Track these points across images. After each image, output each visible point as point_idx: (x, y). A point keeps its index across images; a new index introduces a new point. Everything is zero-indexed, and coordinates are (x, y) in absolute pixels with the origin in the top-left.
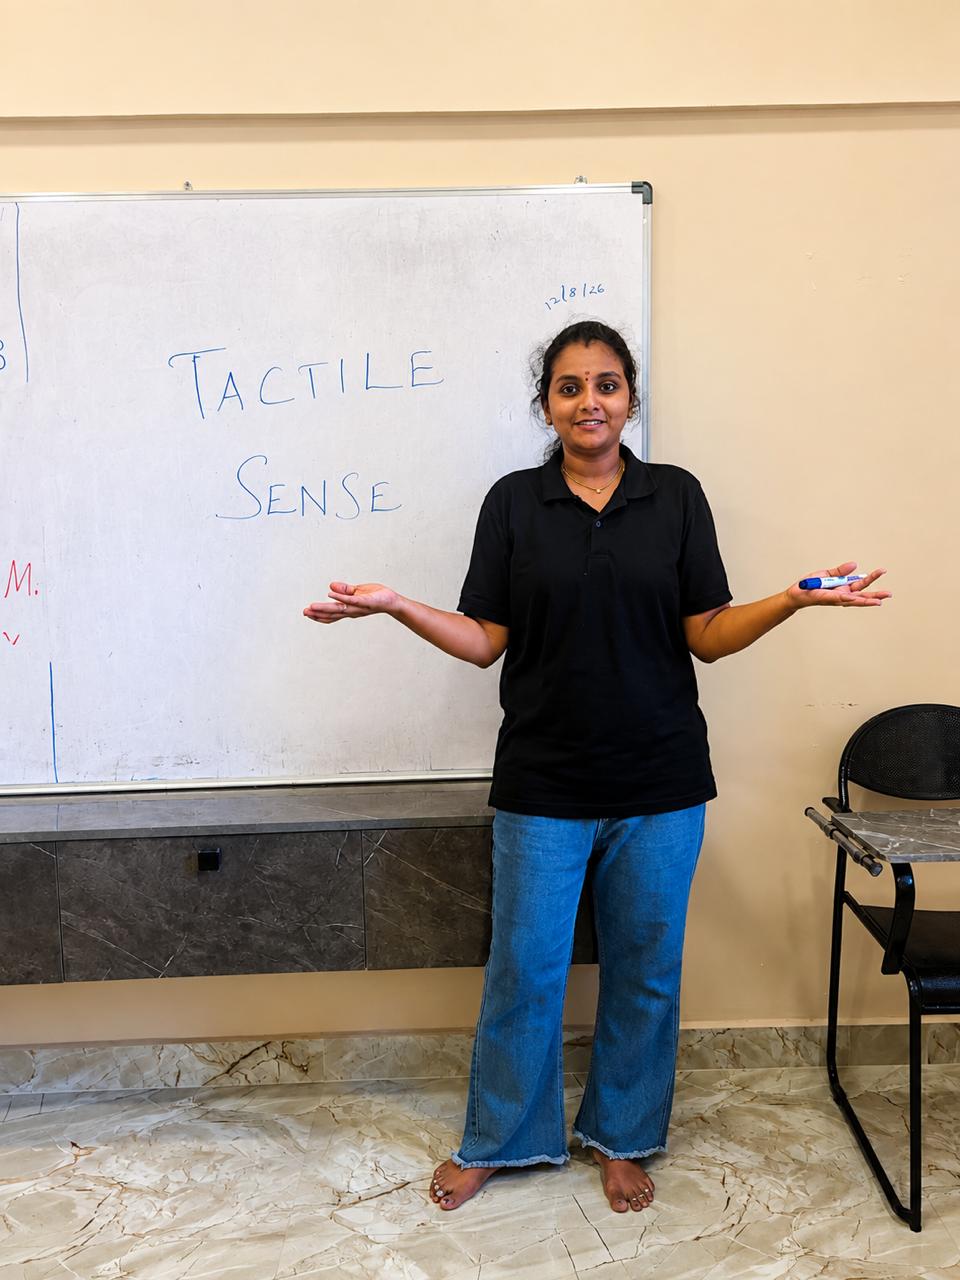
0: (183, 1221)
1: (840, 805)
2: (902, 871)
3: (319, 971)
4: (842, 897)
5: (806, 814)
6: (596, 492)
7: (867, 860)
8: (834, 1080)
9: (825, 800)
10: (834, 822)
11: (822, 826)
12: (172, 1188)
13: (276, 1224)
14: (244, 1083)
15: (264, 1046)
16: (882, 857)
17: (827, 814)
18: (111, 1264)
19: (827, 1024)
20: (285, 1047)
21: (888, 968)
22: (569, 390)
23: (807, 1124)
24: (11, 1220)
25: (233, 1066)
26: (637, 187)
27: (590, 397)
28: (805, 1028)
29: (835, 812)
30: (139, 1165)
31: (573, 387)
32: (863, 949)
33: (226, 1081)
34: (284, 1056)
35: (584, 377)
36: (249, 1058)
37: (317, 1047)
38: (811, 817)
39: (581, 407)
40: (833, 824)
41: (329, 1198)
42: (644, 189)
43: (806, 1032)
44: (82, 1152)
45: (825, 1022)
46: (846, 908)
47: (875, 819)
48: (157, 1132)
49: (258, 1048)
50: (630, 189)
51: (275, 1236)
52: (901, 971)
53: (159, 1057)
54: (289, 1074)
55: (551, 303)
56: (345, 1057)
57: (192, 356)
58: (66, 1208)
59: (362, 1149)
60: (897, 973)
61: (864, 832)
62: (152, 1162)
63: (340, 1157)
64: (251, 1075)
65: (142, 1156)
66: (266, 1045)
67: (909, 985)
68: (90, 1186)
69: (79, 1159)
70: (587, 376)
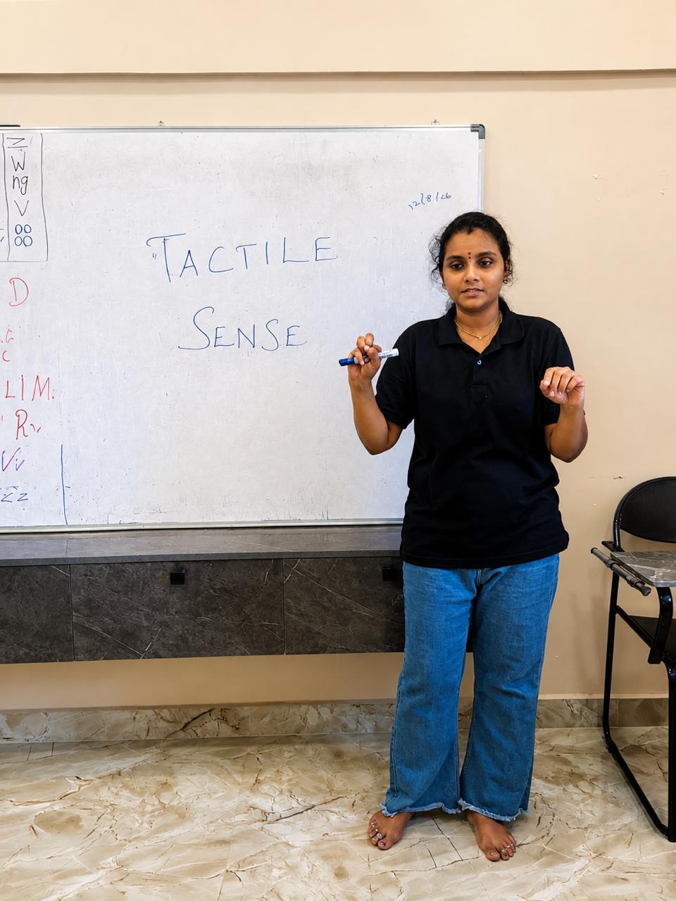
0: (159, 831)
1: (614, 546)
2: (664, 592)
3: (251, 655)
4: (615, 609)
5: (592, 552)
6: (479, 339)
7: (639, 585)
8: (608, 738)
9: (604, 543)
10: (613, 558)
11: (605, 562)
12: (149, 808)
13: (226, 834)
14: (194, 736)
15: (209, 711)
16: (651, 583)
17: (607, 553)
18: (110, 860)
19: (603, 698)
20: (224, 712)
21: (653, 659)
22: (456, 266)
23: (591, 767)
24: (36, 828)
25: (186, 725)
26: (474, 128)
27: (472, 271)
28: (587, 700)
29: (612, 551)
30: (125, 793)
31: (459, 264)
32: (633, 649)
33: (182, 735)
34: (224, 719)
35: (466, 256)
36: (197, 720)
37: (245, 712)
38: (595, 554)
39: (465, 279)
40: (613, 560)
41: (259, 816)
42: (479, 129)
43: (587, 703)
44: (84, 783)
45: (602, 696)
46: (617, 616)
47: (643, 556)
48: (135, 770)
49: (205, 713)
50: (469, 129)
51: (224, 842)
52: (662, 662)
53: (134, 718)
54: (226, 731)
55: (413, 205)
56: (264, 719)
57: (163, 239)
58: (74, 821)
59: (280, 782)
60: (659, 663)
61: (636, 566)
62: (133, 790)
63: (265, 788)
64: (198, 731)
65: (126, 786)
66: (210, 711)
67: (668, 671)
68: (90, 805)
69: (82, 788)
70: (469, 256)
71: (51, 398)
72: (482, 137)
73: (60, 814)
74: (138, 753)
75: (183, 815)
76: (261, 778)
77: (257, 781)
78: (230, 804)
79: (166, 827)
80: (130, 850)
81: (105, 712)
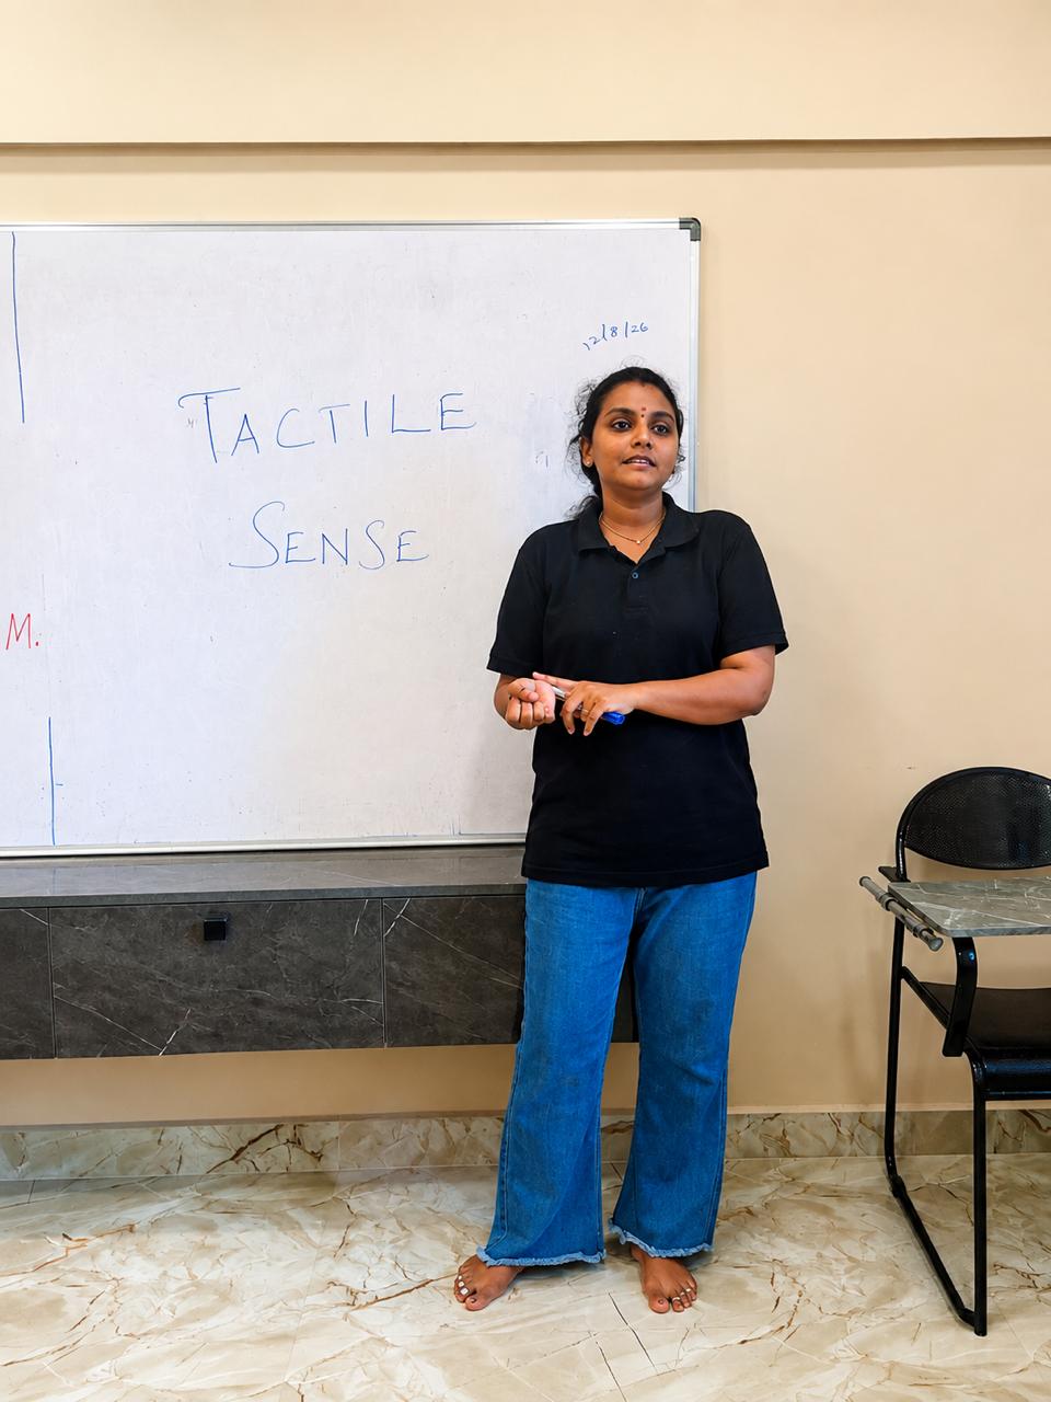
0: (185, 1321)
1: (898, 875)
2: (964, 945)
3: (334, 1048)
4: (900, 973)
5: (861, 884)
6: (632, 542)
7: (925, 933)
8: (891, 1169)
9: (881, 869)
10: (891, 893)
11: (880, 899)
12: (172, 1285)
13: (288, 1323)
14: (252, 1170)
16: (943, 931)
17: (884, 884)
19: (884, 1110)
20: (297, 1131)
21: (950, 1049)
22: (620, 425)
23: (862, 1218)
25: (239, 1152)
26: (684, 224)
27: (644, 433)
28: (861, 1114)
29: (892, 881)
30: (137, 1259)
32: (923, 1030)
33: (231, 1169)
34: (296, 1142)
35: (638, 413)
36: (258, 1142)
37: (332, 1131)
38: (865, 886)
40: (889, 895)
41: (343, 1296)
42: (692, 226)
43: (861, 1118)
44: (74, 1245)
45: (883, 1108)
46: (904, 984)
47: (935, 889)
48: (156, 1224)
49: (269, 1131)
50: (678, 225)
51: (284, 1337)
52: (964, 1054)
53: (160, 1141)
54: (299, 1161)
55: (590, 343)
56: (362, 1143)
57: (204, 396)
58: (54, 1306)
59: (380, 1244)
60: (960, 1055)
61: (923, 904)
62: (151, 1256)
63: (357, 1252)
64: (259, 1162)
65: (140, 1249)
66: (276, 1128)
67: (973, 1068)
68: (82, 1281)
69: (70, 1252)
70: (643, 413)
71: (33, 644)
72: (696, 237)
73: (33, 1294)
74: (162, 1197)
75: (226, 1295)
76: (352, 1235)
77: (344, 1243)
78: (303, 1278)
79: (196, 1316)
80: (139, 1350)
81: (113, 1131)
